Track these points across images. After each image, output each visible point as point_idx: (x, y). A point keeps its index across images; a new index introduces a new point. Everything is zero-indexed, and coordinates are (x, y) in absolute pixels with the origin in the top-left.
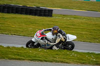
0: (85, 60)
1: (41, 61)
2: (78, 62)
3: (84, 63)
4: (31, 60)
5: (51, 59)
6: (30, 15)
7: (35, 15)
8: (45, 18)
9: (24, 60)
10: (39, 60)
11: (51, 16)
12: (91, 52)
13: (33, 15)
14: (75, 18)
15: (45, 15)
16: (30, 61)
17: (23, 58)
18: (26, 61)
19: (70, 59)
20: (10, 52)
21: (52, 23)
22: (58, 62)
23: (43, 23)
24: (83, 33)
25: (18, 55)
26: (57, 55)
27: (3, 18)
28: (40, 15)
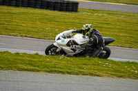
0: (124, 72)
1: (63, 73)
2: (113, 75)
3: (121, 77)
4: (49, 72)
5: (77, 70)
6: (47, 9)
7: (54, 10)
8: (67, 13)
9: (38, 71)
10: (60, 72)
11: (76, 11)
12: (131, 61)
13: (51, 10)
14: (109, 14)
15: (68, 10)
16: (47, 73)
17: (38, 69)
18: (42, 73)
19: (102, 70)
20: (20, 60)
21: (77, 21)
22: (86, 74)
23: (66, 21)
24: (121, 34)
25: (31, 65)
26: (85, 64)
27: (10, 13)
28: (61, 10)
